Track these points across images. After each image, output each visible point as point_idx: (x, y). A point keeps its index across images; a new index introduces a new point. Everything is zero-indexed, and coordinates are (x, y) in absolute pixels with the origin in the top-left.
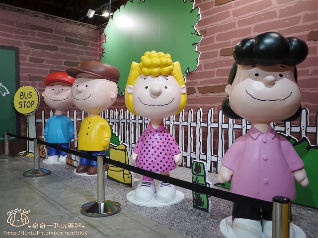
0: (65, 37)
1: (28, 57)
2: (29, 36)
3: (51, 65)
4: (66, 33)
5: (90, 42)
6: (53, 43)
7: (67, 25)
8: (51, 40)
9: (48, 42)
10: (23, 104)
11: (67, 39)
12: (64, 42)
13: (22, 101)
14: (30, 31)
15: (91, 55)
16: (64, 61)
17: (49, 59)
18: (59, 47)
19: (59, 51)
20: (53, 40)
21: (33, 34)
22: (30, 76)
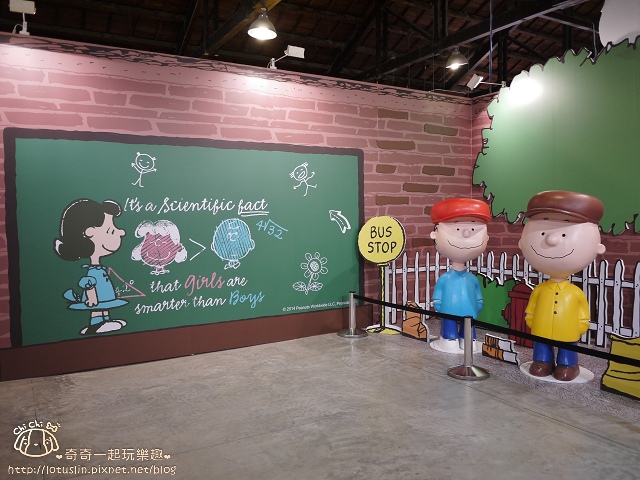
0: (423, 124)
1: (375, 164)
2: (377, 128)
3: (404, 175)
4: (425, 117)
5: (459, 128)
6: (408, 136)
7: (427, 102)
8: (405, 132)
9: (400, 135)
10: (375, 246)
11: (426, 128)
12: (423, 133)
13: (373, 240)
14: (378, 119)
15: (460, 152)
16: (422, 166)
17: (403, 165)
18: (417, 142)
19: (416, 150)
20: (409, 132)
21: (382, 124)
22: (377, 197)
